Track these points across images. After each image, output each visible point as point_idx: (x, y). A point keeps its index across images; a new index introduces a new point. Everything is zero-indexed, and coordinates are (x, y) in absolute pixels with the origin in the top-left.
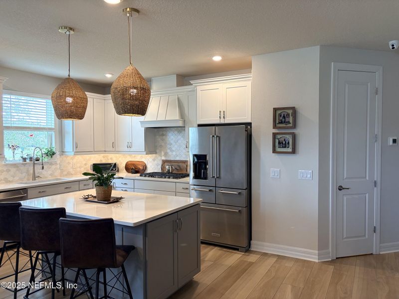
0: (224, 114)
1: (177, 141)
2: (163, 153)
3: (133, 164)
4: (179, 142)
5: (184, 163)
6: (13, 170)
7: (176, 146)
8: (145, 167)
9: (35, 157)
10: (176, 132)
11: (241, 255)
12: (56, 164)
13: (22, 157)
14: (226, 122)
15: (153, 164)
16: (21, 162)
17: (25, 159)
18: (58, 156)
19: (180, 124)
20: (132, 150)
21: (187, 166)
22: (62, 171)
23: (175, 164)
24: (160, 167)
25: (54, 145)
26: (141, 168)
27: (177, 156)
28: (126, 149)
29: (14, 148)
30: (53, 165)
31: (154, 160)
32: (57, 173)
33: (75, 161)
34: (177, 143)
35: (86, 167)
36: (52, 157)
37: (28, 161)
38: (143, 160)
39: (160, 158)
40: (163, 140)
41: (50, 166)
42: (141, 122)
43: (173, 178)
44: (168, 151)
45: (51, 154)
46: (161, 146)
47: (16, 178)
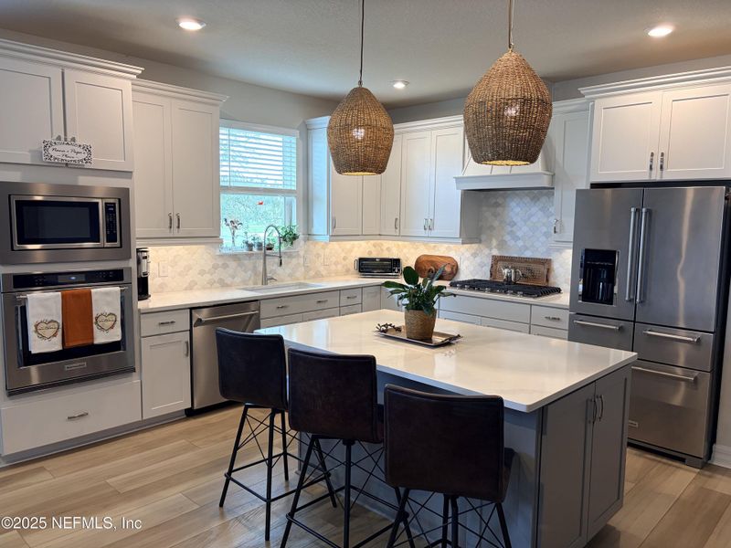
0: (662, 161)
1: (529, 219)
2: (494, 242)
3: (432, 263)
4: (534, 219)
5: (543, 264)
6: (233, 264)
7: (525, 229)
8: (455, 269)
9: (267, 242)
10: (527, 200)
11: (694, 475)
12: (298, 256)
13: (247, 243)
14: (667, 177)
15: (472, 263)
16: (245, 250)
17: (250, 246)
18: (302, 243)
19: (545, 182)
20: (434, 233)
21: (548, 270)
22: (307, 269)
23: (522, 265)
24: (487, 269)
25: (294, 223)
26: (448, 269)
27: (527, 248)
28: (422, 232)
29: (234, 225)
30: (294, 257)
31: (475, 255)
32: (300, 273)
33: (327, 251)
34: (528, 223)
35: (344, 263)
36: (292, 243)
37: (255, 249)
38: (452, 254)
39: (486, 251)
40: (496, 215)
41: (289, 260)
42: (457, 178)
43: (523, 295)
44: (507, 238)
45: (290, 238)
46: (491, 228)
47: (238, 280)
